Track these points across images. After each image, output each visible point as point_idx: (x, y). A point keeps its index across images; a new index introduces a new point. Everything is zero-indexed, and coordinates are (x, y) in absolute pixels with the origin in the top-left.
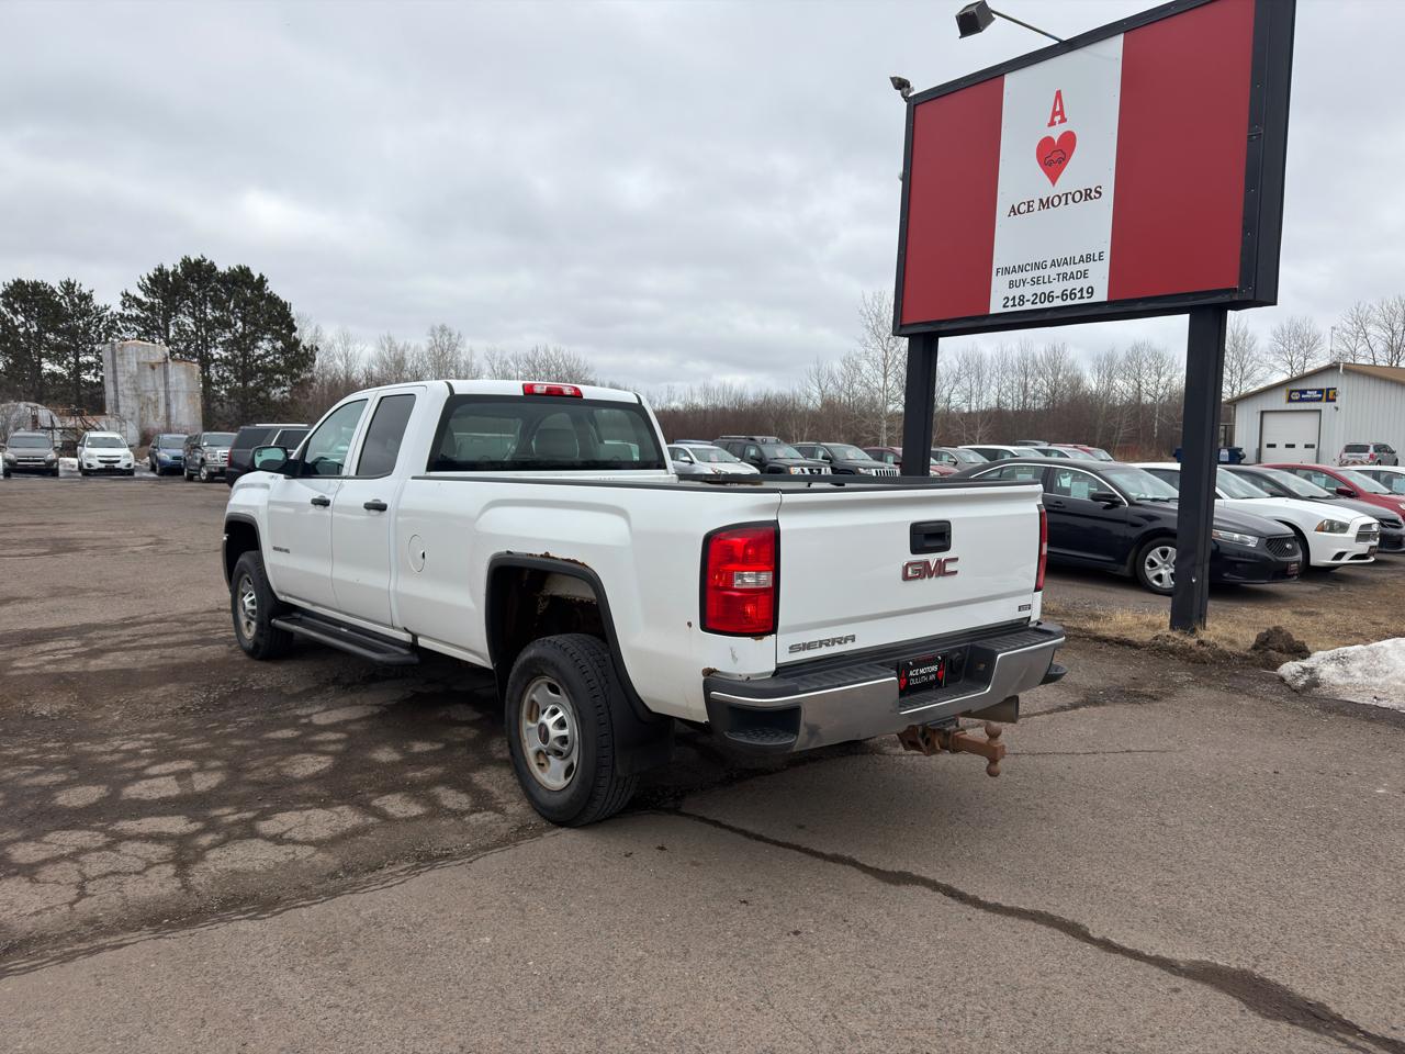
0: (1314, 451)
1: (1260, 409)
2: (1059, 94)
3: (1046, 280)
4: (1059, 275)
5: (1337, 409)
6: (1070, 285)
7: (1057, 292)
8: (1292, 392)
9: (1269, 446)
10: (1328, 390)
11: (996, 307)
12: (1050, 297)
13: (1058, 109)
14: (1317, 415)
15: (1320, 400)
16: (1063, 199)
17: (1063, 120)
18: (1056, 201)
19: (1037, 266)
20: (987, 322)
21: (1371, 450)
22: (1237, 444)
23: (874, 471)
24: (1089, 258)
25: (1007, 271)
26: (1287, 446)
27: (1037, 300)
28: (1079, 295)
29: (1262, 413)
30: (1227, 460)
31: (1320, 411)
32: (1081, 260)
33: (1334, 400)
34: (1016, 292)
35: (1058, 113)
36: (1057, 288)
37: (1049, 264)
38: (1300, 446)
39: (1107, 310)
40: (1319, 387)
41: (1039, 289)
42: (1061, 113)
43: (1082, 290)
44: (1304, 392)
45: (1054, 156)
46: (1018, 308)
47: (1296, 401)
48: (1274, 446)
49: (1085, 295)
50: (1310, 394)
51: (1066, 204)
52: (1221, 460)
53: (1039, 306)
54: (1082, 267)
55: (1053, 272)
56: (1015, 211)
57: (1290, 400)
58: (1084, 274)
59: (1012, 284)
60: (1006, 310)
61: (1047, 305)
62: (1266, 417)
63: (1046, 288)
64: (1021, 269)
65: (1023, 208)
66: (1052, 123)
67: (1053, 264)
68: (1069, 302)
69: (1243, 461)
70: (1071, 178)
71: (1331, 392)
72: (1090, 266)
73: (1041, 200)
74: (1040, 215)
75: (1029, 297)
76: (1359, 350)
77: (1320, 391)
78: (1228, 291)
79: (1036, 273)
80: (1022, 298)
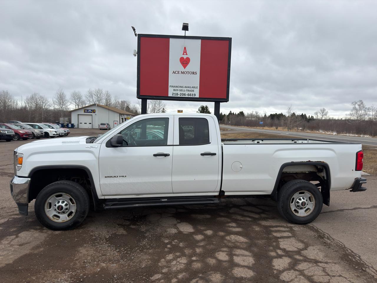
0: (91, 125)
1: (78, 114)
2: (185, 48)
3: (184, 90)
4: (187, 90)
5: (96, 115)
6: (190, 93)
7: (187, 94)
8: (85, 110)
9: (80, 123)
10: (94, 110)
11: (170, 95)
12: (185, 95)
13: (185, 51)
14: (91, 116)
15: (92, 112)
16: (187, 73)
17: (186, 54)
18: (185, 73)
19: (181, 87)
20: (168, 98)
21: (106, 125)
22: (72, 123)
23: (6, 132)
24: (194, 87)
25: (173, 87)
26: (85, 123)
27: (181, 95)
28: (192, 95)
29: (78, 115)
30: (71, 127)
31: (92, 115)
32: (192, 87)
33: (95, 113)
34: (176, 92)
35: (185, 52)
36: (187, 93)
37: (184, 87)
38: (88, 123)
39: (199, 99)
40: (91, 109)
41: (182, 92)
42: (186, 52)
43: (193, 94)
44: (88, 110)
45: (185, 62)
46: (176, 96)
47: (86, 112)
48: (81, 123)
49: (193, 95)
50: (89, 111)
51: (188, 74)
52: (69, 127)
53: (182, 96)
54: (193, 89)
55: (185, 89)
56: (174, 72)
57: (85, 112)
58: (193, 91)
59: (174, 90)
60: (173, 96)
61: (184, 96)
62: (79, 116)
63: (184, 92)
64: (177, 87)
65: (176, 72)
66: (184, 54)
67: (185, 87)
68: (189, 97)
69: (74, 127)
70: (189, 68)
71: (94, 111)
72: (194, 89)
73: (181, 72)
74: (181, 75)
75: (179, 94)
76: (91, 100)
77: (92, 110)
78: (224, 99)
79: (181, 89)
80: (177, 94)
